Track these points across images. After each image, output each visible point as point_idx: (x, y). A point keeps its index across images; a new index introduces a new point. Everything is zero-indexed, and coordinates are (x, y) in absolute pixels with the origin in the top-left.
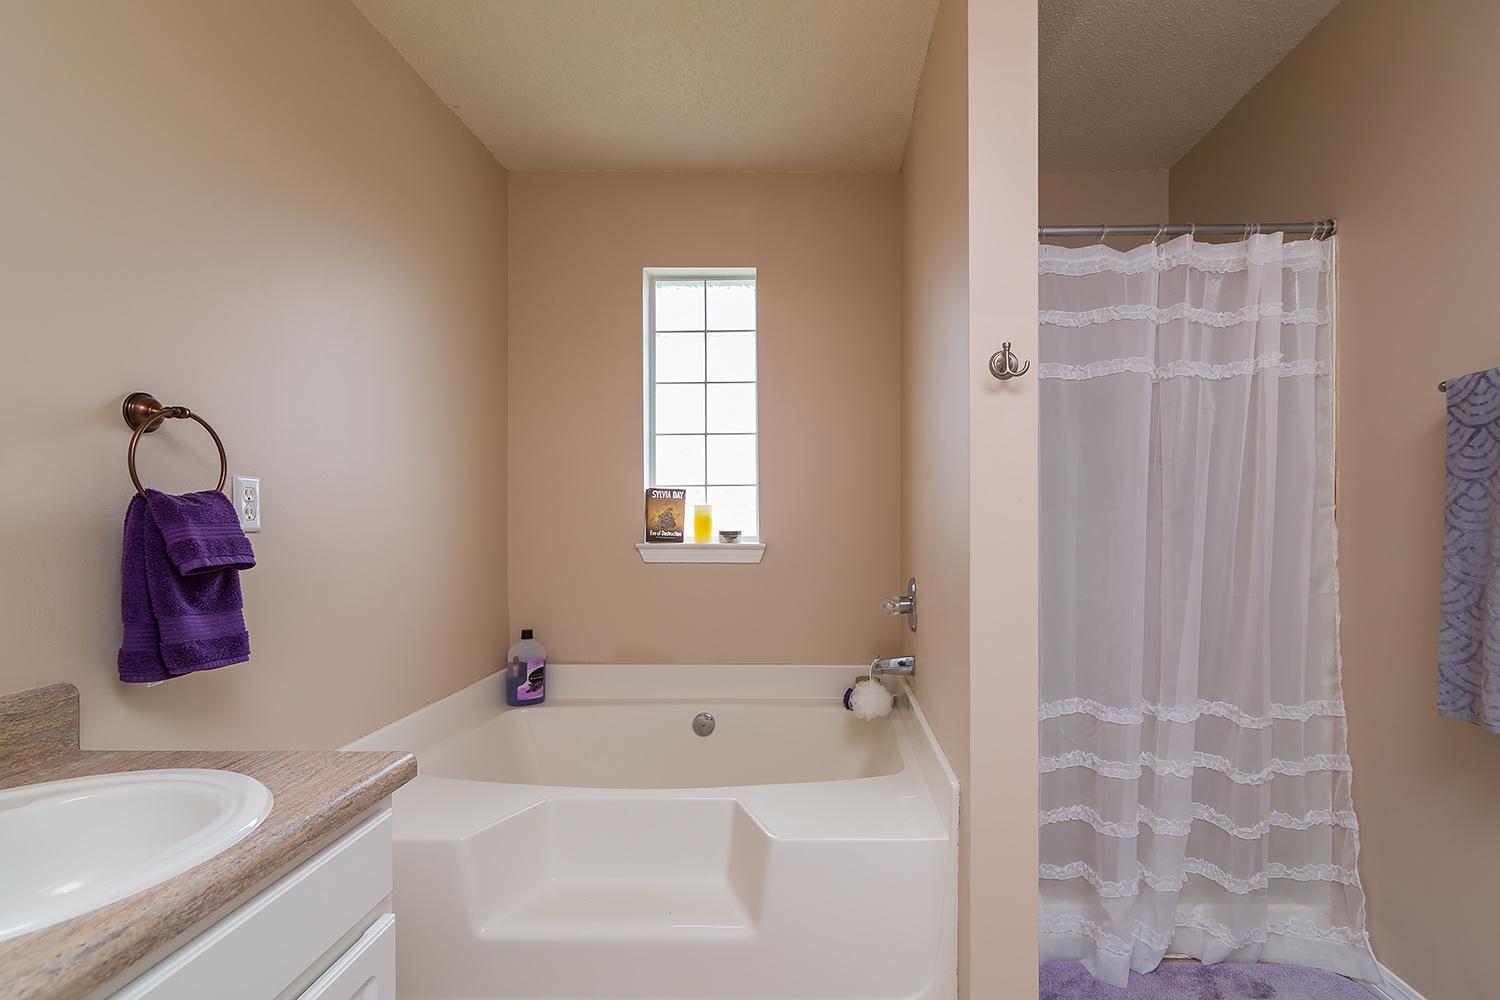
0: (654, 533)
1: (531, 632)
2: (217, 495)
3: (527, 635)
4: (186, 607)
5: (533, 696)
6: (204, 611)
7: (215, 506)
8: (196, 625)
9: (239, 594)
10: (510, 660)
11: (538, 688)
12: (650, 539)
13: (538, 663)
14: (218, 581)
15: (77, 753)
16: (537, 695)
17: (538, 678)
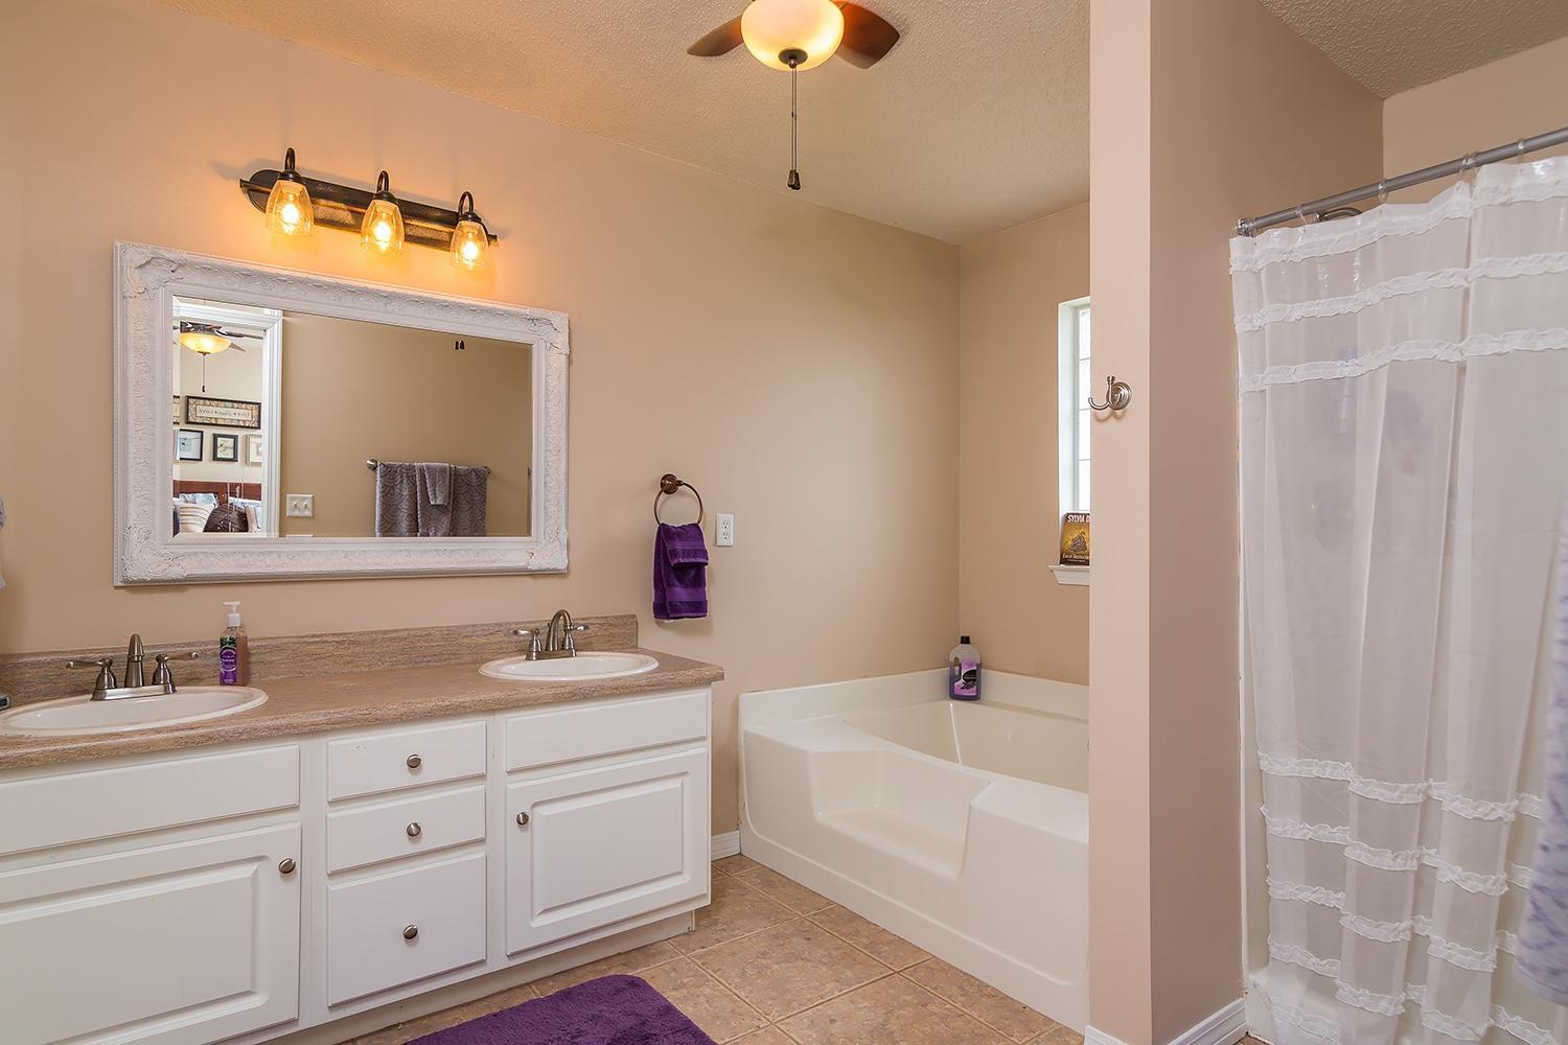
0: (1067, 557)
1: (968, 638)
2: (696, 526)
3: (965, 640)
4: (676, 583)
5: (966, 692)
6: (686, 586)
7: (693, 532)
8: (681, 593)
9: (704, 579)
10: (952, 660)
11: (971, 687)
12: (1064, 561)
13: (971, 665)
14: (693, 572)
15: (636, 647)
16: (971, 692)
17: (973, 678)
